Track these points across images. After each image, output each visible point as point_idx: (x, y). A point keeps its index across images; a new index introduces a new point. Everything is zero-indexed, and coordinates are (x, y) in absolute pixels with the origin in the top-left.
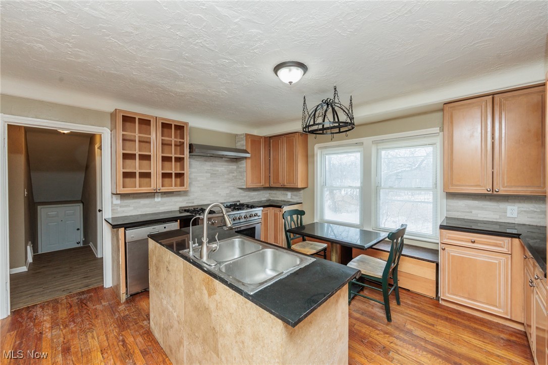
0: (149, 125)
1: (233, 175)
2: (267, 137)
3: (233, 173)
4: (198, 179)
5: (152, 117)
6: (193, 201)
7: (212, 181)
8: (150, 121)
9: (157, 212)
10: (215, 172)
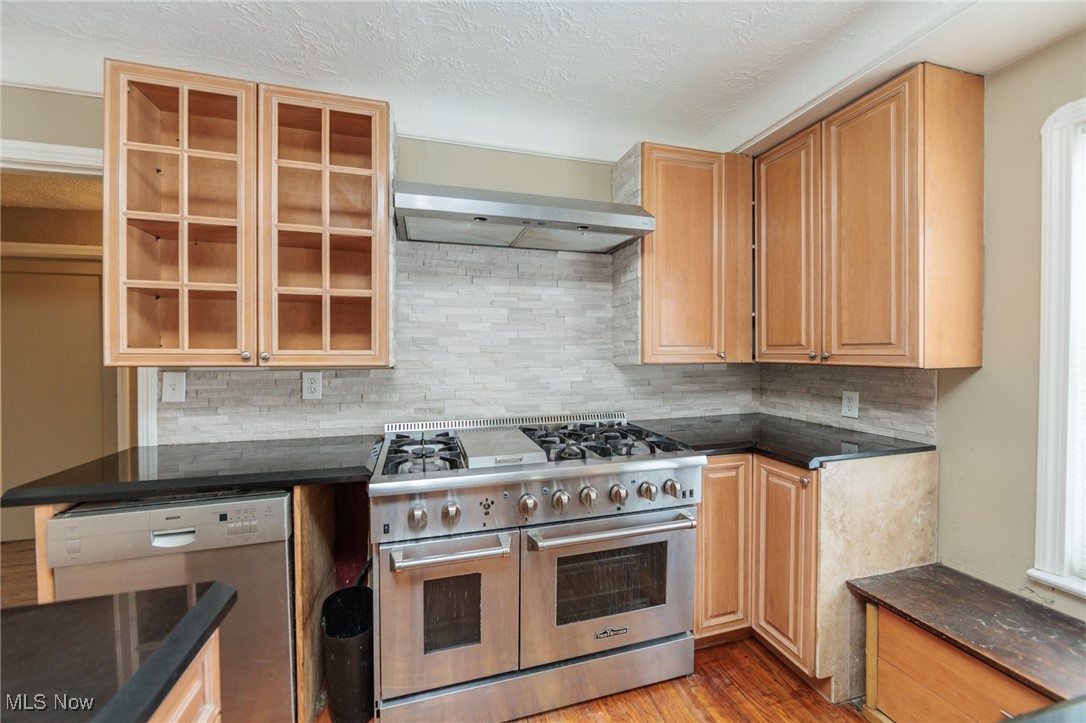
0: (232, 115)
1: (601, 314)
2: (744, 155)
3: (602, 308)
4: (462, 327)
5: (241, 84)
6: (438, 405)
7: (514, 335)
8: (235, 98)
9: (307, 435)
10: (528, 305)
